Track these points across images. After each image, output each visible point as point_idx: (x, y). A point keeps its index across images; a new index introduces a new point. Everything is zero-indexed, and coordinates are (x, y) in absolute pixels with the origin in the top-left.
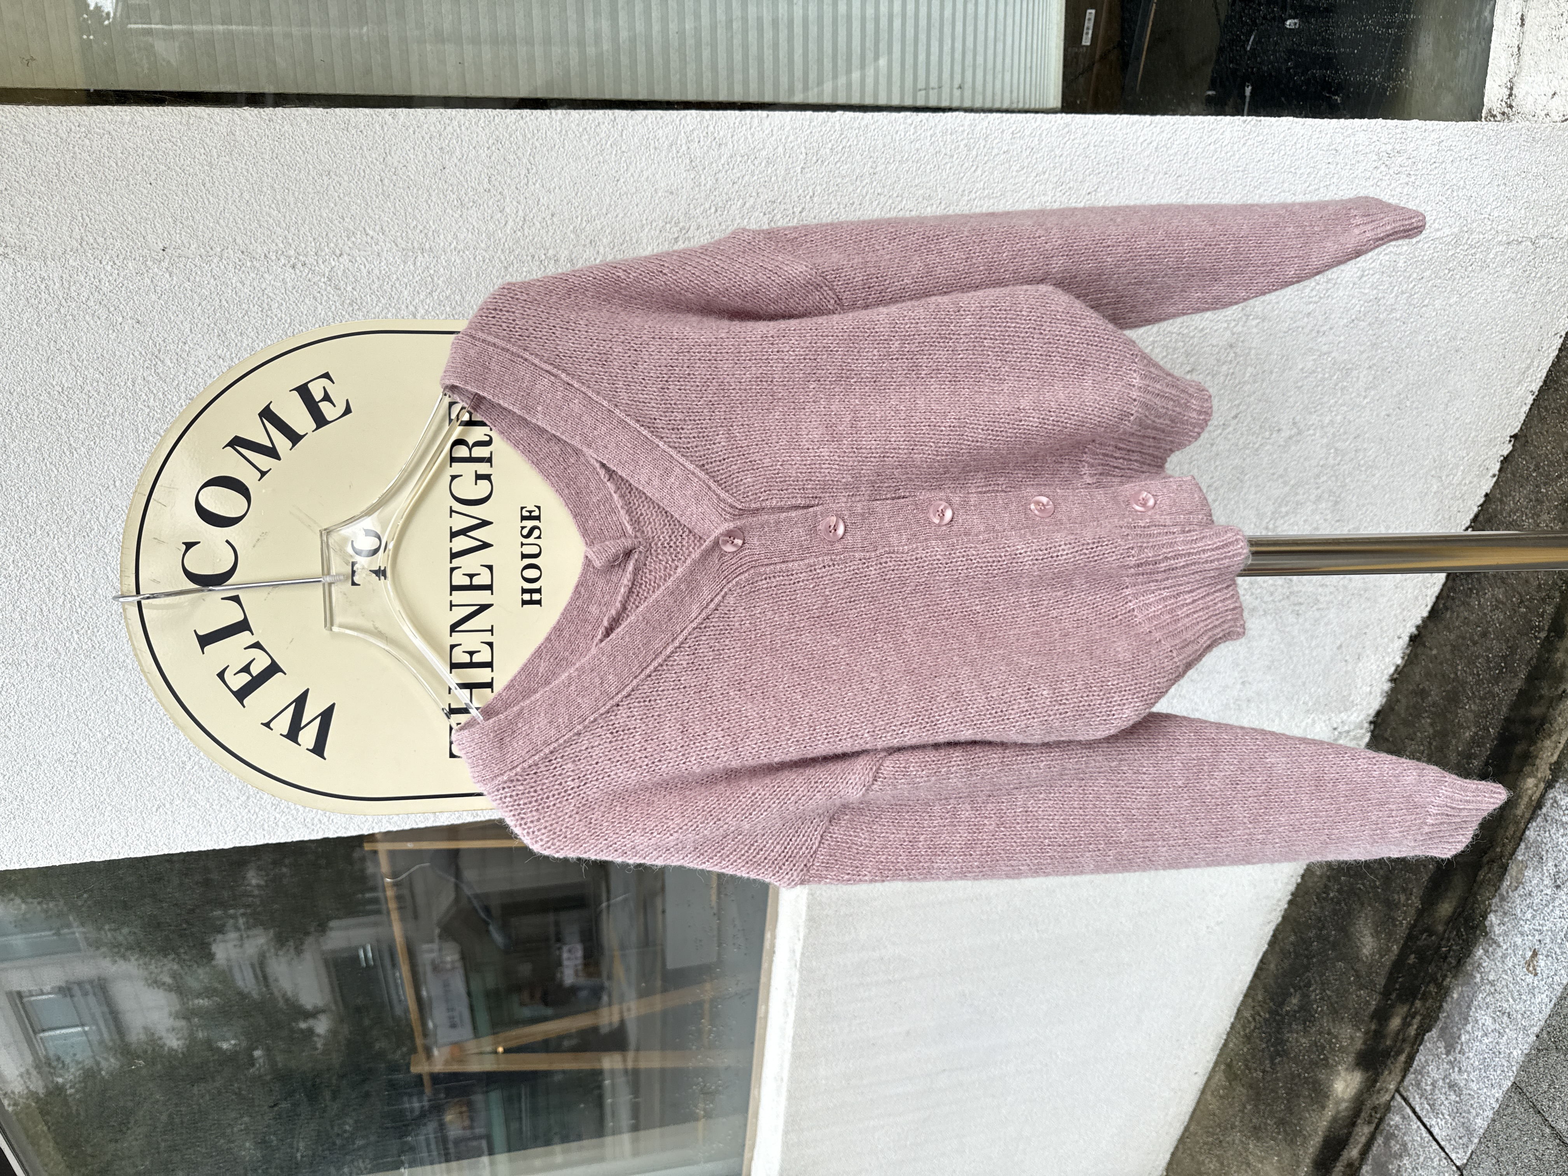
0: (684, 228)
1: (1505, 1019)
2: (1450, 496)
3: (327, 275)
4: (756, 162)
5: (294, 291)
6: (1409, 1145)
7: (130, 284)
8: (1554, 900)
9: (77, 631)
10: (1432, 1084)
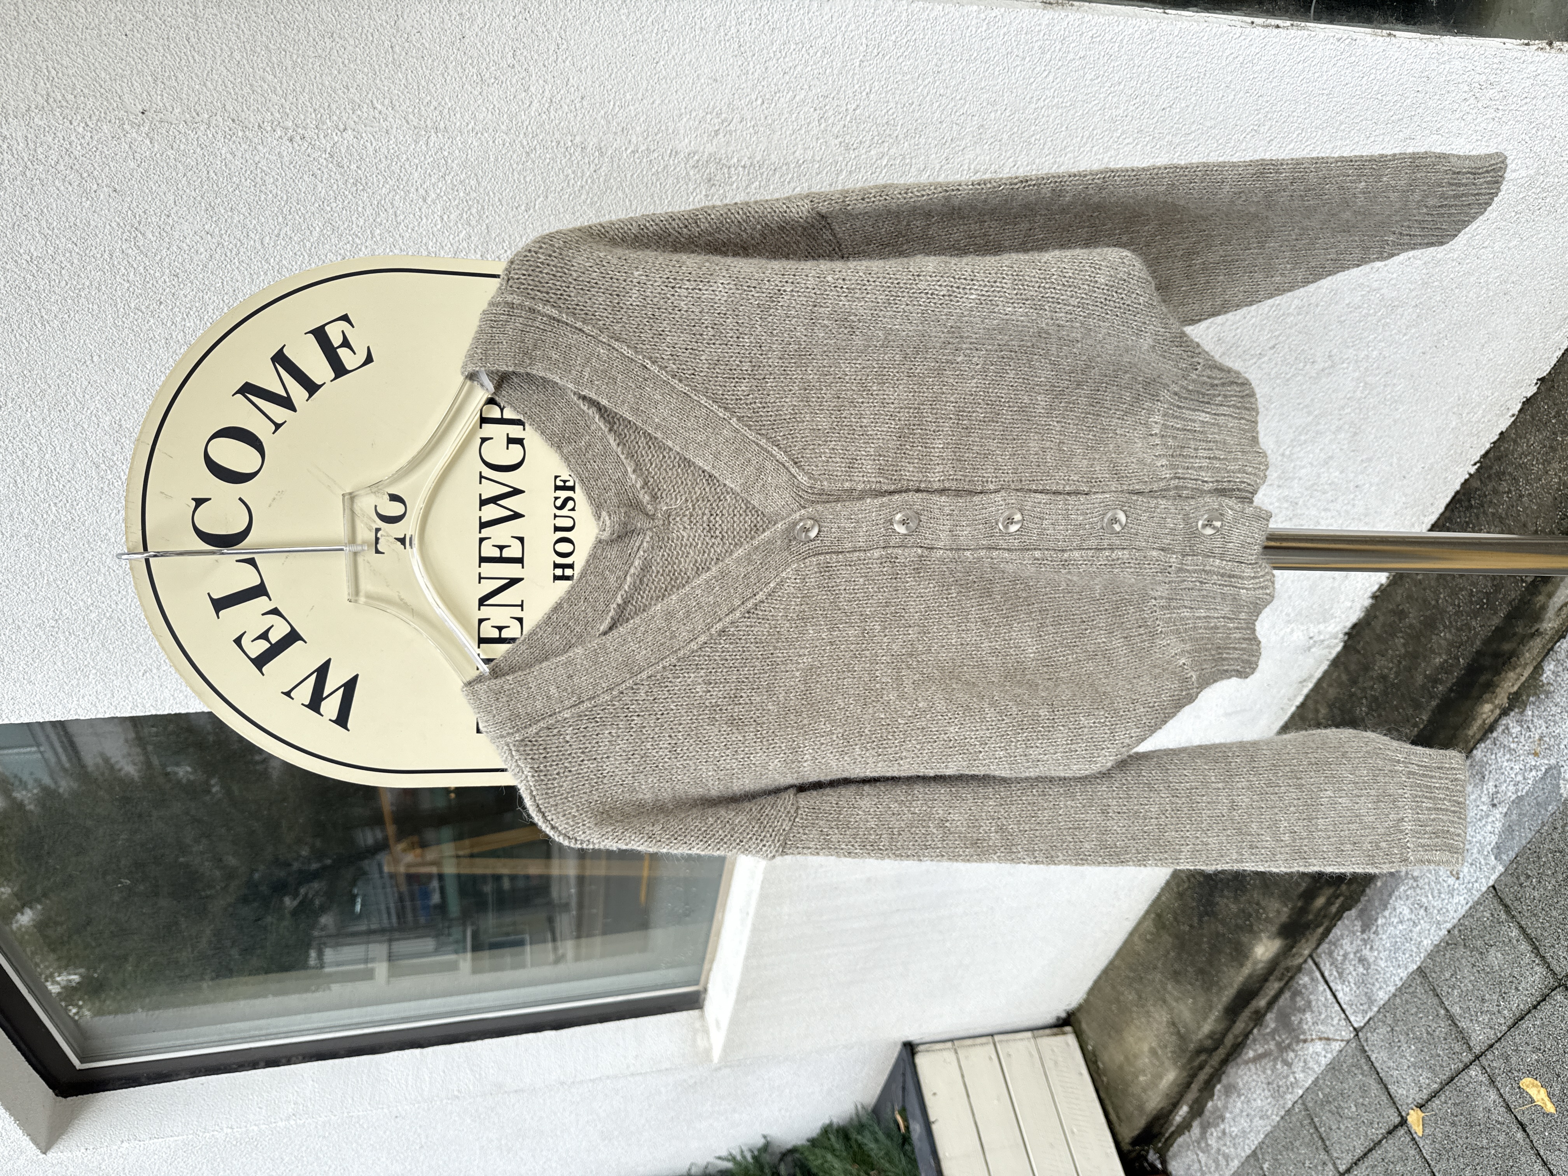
0: (725, 120)
1: (1422, 912)
2: (1466, 433)
3: (329, 150)
4: (811, 52)
5: (291, 166)
6: (1314, 1003)
7: (105, 149)
8: (1488, 816)
9: (55, 504)
10: (1343, 955)
